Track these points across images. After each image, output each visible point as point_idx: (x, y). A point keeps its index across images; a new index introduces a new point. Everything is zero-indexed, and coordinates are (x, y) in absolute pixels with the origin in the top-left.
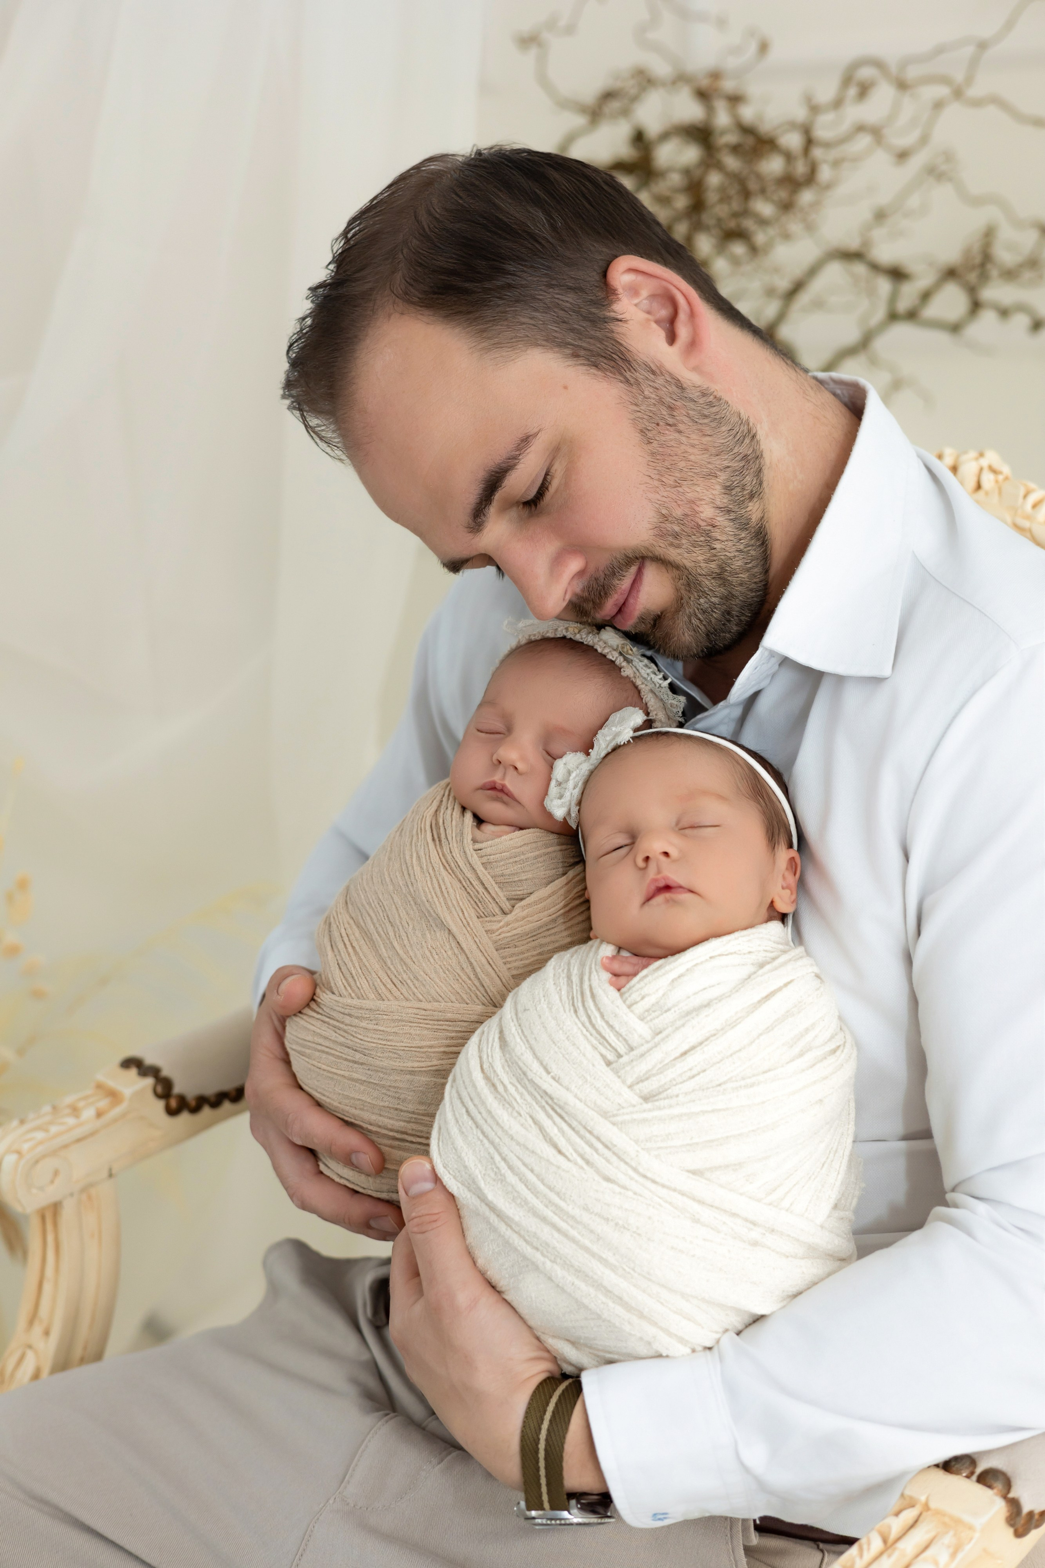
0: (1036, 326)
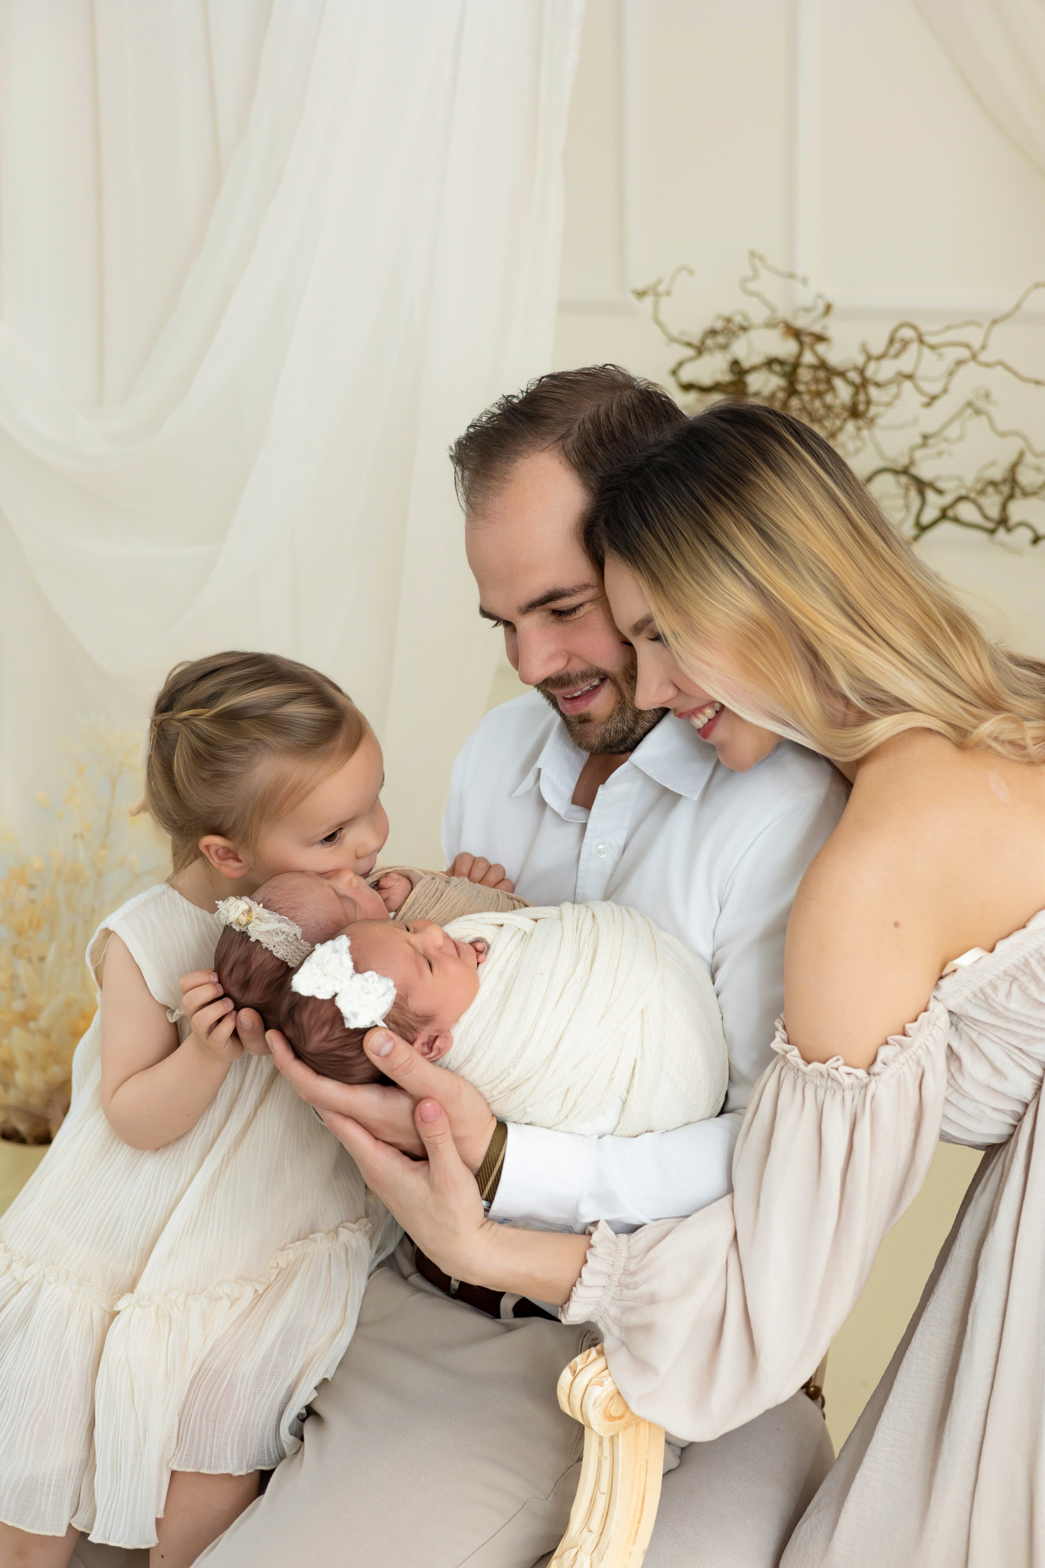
0: (1036, 540)
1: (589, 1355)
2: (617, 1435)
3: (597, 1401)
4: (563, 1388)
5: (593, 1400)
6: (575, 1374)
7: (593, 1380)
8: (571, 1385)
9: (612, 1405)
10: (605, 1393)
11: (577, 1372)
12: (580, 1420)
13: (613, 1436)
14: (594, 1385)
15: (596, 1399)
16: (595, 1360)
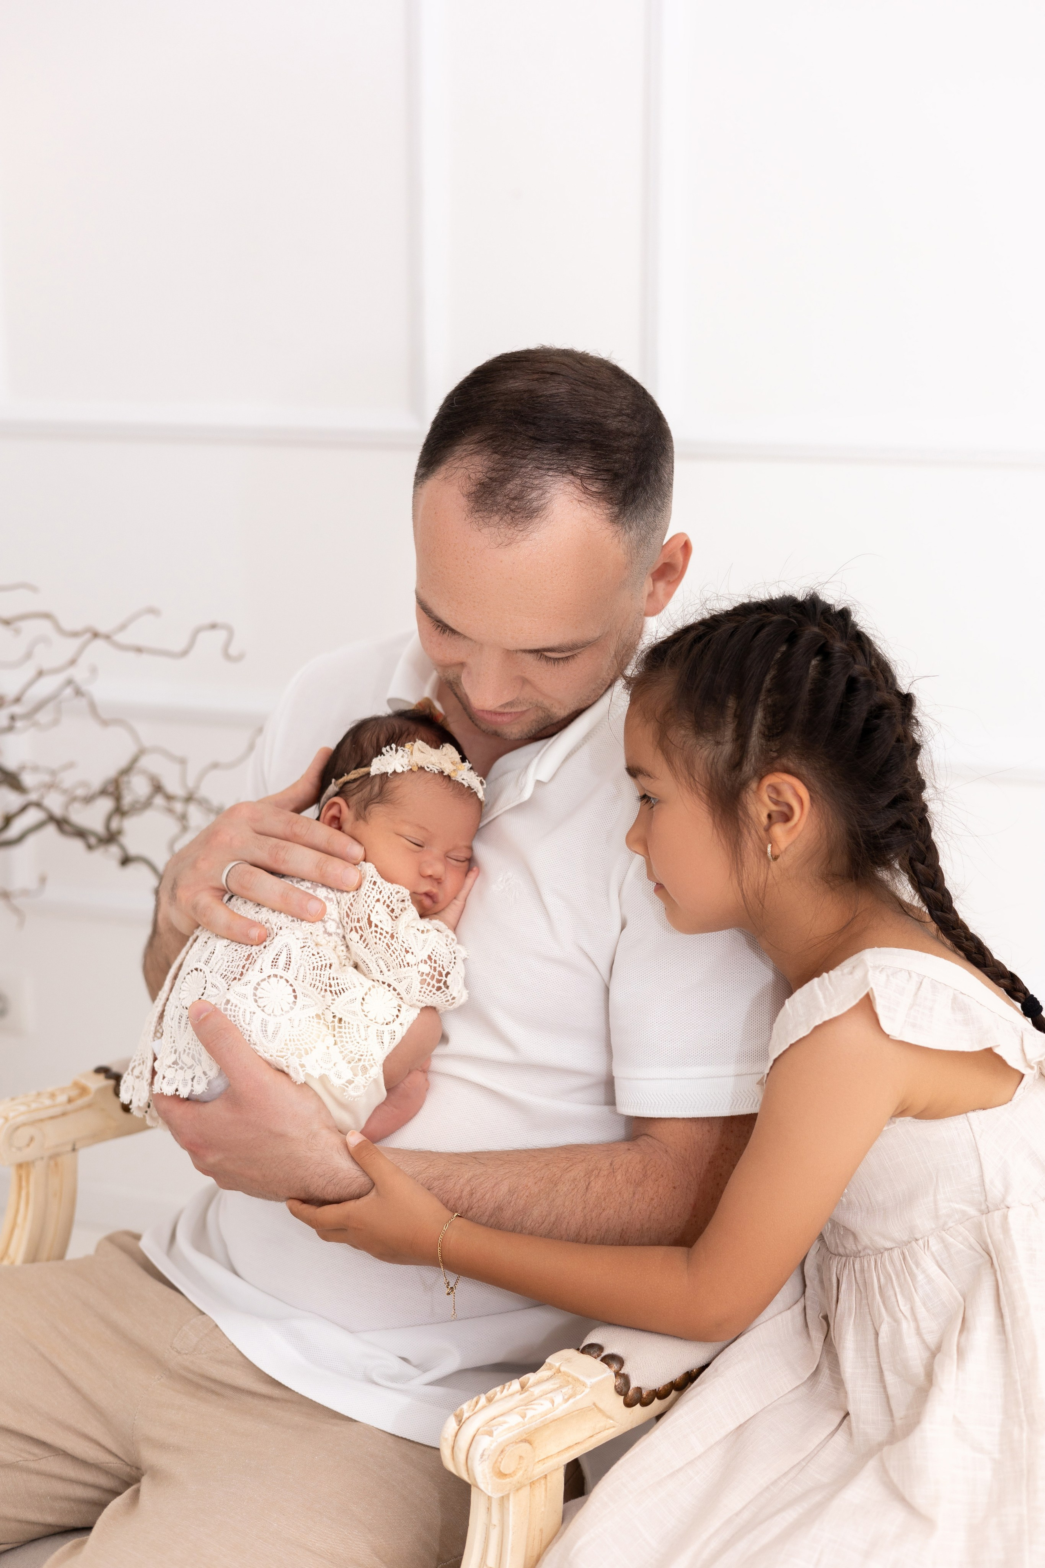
1: (477, 1403)
2: (508, 1496)
3: (485, 1453)
4: (446, 1439)
5: (480, 1451)
6: (460, 1422)
7: (481, 1429)
8: (456, 1436)
9: (502, 1459)
10: (495, 1444)
11: (463, 1421)
12: (465, 1477)
13: (503, 1497)
14: (482, 1434)
15: (484, 1451)
16: (484, 1407)
